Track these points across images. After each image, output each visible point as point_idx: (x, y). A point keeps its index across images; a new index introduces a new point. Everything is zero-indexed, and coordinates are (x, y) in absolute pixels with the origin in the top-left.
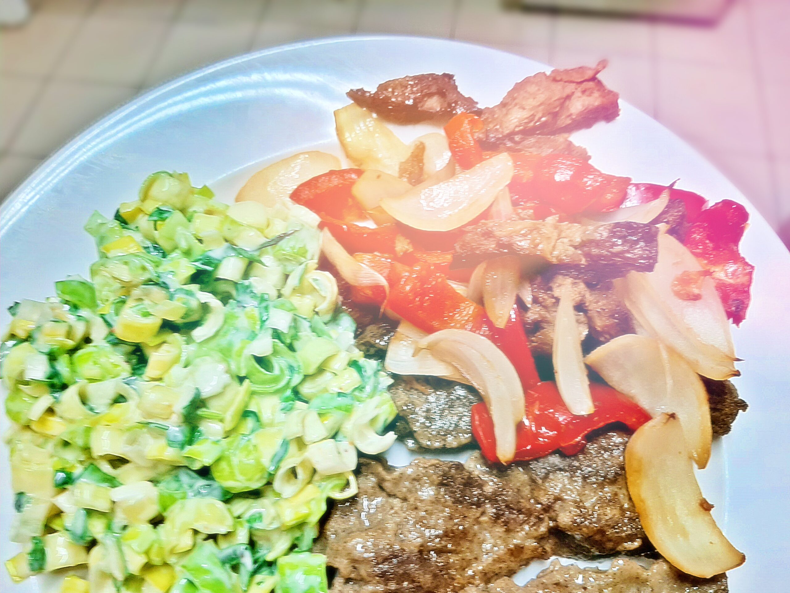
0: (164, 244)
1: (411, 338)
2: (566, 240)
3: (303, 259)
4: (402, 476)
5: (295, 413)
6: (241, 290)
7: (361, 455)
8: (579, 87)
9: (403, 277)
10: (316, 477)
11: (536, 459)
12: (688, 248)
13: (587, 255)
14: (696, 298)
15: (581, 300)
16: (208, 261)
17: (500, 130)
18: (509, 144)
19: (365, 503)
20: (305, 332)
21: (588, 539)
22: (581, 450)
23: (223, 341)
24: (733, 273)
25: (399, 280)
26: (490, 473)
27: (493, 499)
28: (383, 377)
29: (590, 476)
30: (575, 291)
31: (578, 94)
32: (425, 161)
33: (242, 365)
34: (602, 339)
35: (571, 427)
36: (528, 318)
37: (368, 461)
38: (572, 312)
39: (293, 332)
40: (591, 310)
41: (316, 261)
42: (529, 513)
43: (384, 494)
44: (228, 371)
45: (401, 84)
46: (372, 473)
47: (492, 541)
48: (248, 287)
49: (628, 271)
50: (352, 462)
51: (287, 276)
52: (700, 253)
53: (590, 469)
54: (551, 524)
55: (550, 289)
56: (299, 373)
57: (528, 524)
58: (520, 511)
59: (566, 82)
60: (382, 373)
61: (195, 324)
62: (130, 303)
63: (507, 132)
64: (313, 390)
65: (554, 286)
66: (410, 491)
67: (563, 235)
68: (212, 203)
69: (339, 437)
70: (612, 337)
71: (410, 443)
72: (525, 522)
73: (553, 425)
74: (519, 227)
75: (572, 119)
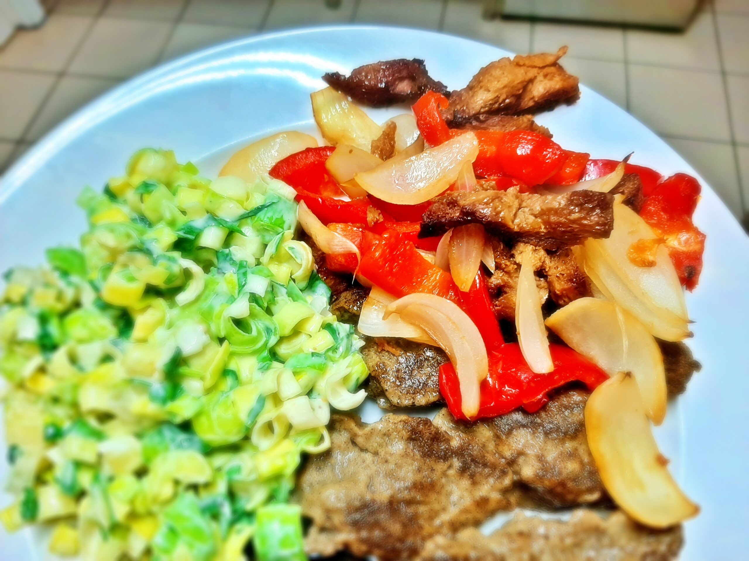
0: (150, 215)
1: (381, 303)
2: (527, 210)
3: (280, 230)
4: (372, 432)
5: (271, 372)
6: (221, 258)
7: (334, 411)
8: (541, 72)
9: (373, 245)
10: (292, 433)
11: (500, 416)
12: (644, 219)
13: (547, 223)
14: (651, 264)
15: (542, 266)
16: (190, 230)
17: (467, 111)
18: (474, 123)
19: (339, 457)
20: (282, 297)
21: (551, 491)
22: (543, 407)
23: (204, 305)
24: (687, 242)
25: (370, 247)
26: (457, 428)
27: (460, 453)
28: (356, 340)
29: (551, 432)
30: (536, 257)
31: (540, 78)
32: (396, 139)
33: (222, 326)
34: (561, 302)
35: (532, 385)
36: (492, 283)
37: (342, 417)
38: (532, 276)
39: (270, 296)
40: (550, 276)
41: (292, 231)
42: (494, 467)
43: (357, 449)
44: (208, 332)
45: (375, 69)
46: (345, 429)
47: (459, 493)
48: (227, 255)
49: (586, 238)
50: (325, 417)
51: (266, 246)
52: (654, 224)
53: (551, 426)
54: (515, 478)
55: (513, 256)
56: (275, 335)
57: (493, 477)
58: (485, 465)
59: (528, 67)
60: (355, 336)
61: (179, 289)
62: (117, 269)
63: (473, 112)
64: (289, 351)
65: (516, 252)
66: (381, 445)
67: (524, 204)
68: (197, 179)
69: (314, 394)
70: (571, 300)
71: (382, 401)
72: (489, 475)
73: (516, 383)
74: (481, 197)
75: (534, 101)
